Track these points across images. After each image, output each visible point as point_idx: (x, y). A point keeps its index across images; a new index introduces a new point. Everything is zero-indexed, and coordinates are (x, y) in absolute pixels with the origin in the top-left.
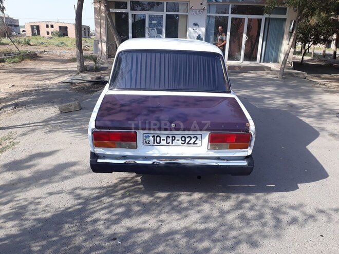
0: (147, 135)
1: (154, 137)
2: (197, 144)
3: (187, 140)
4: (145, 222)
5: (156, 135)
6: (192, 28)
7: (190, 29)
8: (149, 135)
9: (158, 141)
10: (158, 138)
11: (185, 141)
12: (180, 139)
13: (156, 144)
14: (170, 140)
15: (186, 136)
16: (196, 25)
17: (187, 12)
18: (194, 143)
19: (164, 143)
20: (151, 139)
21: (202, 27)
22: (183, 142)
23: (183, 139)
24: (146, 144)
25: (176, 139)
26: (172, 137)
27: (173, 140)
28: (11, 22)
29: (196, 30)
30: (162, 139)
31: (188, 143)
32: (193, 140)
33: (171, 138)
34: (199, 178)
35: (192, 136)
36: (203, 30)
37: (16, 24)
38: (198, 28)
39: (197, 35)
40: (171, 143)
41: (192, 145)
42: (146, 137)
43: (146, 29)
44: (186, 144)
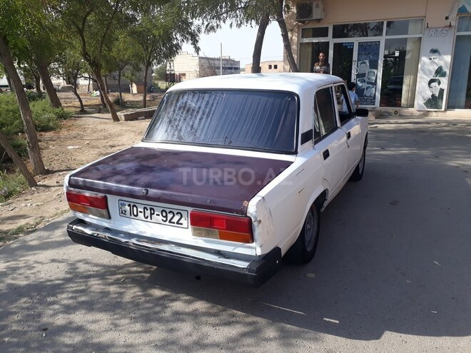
0: (123, 202)
1: (129, 205)
2: (182, 224)
3: (170, 216)
4: (94, 322)
5: (132, 204)
6: (427, 56)
7: (424, 59)
8: (125, 203)
9: (135, 213)
10: (135, 209)
11: (166, 217)
12: (160, 214)
13: (133, 216)
14: (148, 213)
15: (168, 211)
16: (434, 51)
17: (421, 33)
18: (178, 223)
19: (141, 215)
20: (127, 208)
22: (165, 219)
23: (164, 214)
24: (122, 215)
25: (156, 213)
26: (151, 209)
27: (151, 214)
28: (231, 64)
29: (435, 61)
30: (139, 210)
31: (170, 222)
32: (176, 218)
33: (149, 211)
34: (198, 278)
35: (175, 212)
36: (448, 58)
37: (237, 66)
38: (438, 57)
39: (436, 68)
40: (149, 218)
41: (175, 225)
42: (121, 204)
43: (353, 63)
44: (167, 223)
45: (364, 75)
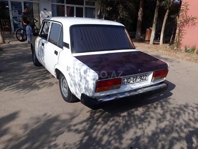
0: (123, 79)
1: (127, 79)
5: (128, 78)
7: (42, 12)
8: (125, 78)
9: (129, 81)
10: (129, 80)
11: (141, 78)
12: (139, 78)
13: (128, 83)
15: (142, 75)
17: (38, 1)
18: (145, 79)
19: (132, 82)
20: (126, 81)
21: (49, 11)
24: (123, 84)
26: (136, 77)
27: (136, 79)
30: (131, 79)
31: (142, 80)
35: (144, 75)
36: (51, 13)
38: (47, 12)
40: (135, 81)
43: (10, 11)
44: (142, 81)
45: (16, 17)
